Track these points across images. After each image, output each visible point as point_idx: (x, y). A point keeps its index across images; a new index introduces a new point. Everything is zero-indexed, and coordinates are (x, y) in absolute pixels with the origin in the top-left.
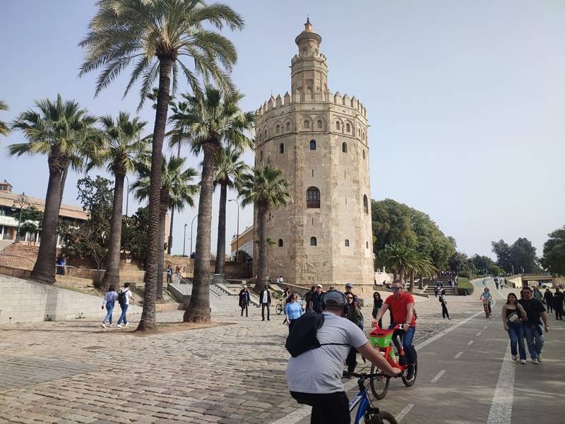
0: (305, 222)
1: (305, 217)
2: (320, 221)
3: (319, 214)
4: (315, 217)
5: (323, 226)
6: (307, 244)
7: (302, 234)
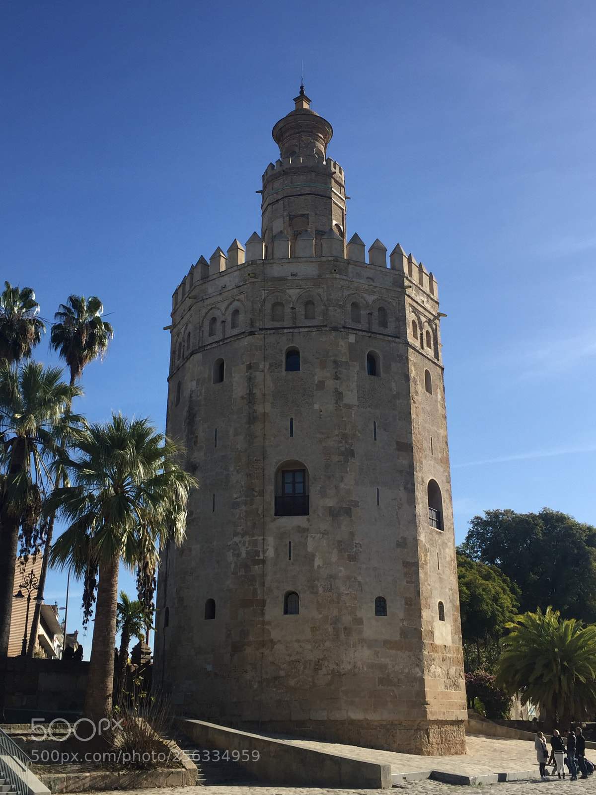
0: (271, 553)
1: (271, 540)
3: (306, 530)
4: (295, 538)
5: (318, 562)
6: (274, 611)
7: (263, 584)
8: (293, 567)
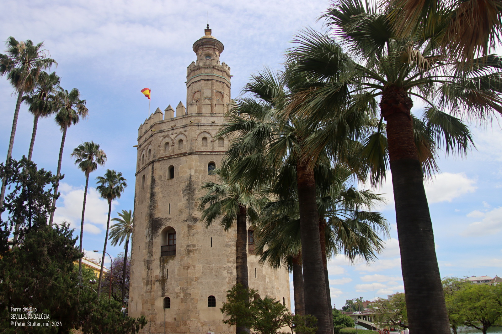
8: (257, 282)
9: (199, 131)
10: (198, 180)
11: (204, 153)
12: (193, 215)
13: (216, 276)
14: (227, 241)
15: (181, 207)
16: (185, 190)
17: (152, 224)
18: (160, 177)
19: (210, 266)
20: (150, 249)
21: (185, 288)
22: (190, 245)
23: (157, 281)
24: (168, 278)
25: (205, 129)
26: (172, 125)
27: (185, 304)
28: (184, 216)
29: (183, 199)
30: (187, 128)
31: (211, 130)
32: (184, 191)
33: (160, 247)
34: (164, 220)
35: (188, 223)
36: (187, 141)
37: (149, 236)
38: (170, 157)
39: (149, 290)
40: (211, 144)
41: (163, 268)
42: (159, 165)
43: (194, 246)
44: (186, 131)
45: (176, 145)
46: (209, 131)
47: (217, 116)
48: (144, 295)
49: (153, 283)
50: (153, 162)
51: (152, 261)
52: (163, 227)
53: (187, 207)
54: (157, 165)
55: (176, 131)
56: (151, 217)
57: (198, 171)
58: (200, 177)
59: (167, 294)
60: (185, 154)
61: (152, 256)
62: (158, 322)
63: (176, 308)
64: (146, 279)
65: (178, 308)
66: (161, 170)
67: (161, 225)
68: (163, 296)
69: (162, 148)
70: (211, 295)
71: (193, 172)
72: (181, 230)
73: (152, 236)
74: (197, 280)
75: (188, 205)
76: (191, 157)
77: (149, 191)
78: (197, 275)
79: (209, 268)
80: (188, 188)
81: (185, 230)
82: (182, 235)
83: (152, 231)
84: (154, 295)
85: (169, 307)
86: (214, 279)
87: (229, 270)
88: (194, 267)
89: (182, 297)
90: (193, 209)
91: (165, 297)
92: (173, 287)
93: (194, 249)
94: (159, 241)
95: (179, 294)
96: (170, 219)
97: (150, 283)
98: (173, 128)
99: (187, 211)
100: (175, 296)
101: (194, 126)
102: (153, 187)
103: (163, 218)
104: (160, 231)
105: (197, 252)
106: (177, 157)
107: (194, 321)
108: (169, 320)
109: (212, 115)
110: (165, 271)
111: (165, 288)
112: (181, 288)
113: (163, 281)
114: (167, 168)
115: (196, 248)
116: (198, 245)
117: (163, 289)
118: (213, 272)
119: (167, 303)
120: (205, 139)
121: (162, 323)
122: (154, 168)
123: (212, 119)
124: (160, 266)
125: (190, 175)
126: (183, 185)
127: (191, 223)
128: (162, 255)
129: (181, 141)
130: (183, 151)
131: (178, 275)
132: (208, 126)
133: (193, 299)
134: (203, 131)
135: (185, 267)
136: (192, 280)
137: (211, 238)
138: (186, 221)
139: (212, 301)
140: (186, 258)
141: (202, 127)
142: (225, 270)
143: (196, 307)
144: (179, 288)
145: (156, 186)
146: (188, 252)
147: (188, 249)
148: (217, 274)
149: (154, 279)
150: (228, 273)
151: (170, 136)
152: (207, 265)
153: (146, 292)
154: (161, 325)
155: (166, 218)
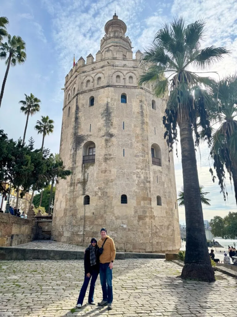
0: (152, 179)
1: (151, 174)
2: (163, 180)
3: (161, 172)
4: (159, 174)
6: (154, 203)
7: (150, 191)
8: (159, 186)
9: (113, 71)
10: (114, 106)
11: (118, 86)
12: (109, 132)
13: (128, 179)
14: (136, 152)
15: (100, 126)
16: (103, 113)
17: (76, 140)
18: (83, 105)
19: (122, 171)
20: (74, 159)
21: (103, 188)
22: (107, 154)
23: (79, 183)
24: (89, 180)
25: (118, 69)
26: (92, 67)
27: (102, 200)
28: (102, 133)
29: (101, 120)
30: (105, 68)
31: (124, 70)
32: (102, 115)
33: (82, 157)
34: (86, 136)
35: (105, 137)
36: (105, 77)
37: (74, 149)
38: (91, 90)
39: (72, 190)
40: (123, 80)
41: (84, 172)
42: (82, 97)
43: (110, 155)
44: (103, 70)
45: (96, 82)
46: (122, 71)
47: (128, 60)
48: (68, 194)
49: (75, 184)
50: (77, 95)
51: (75, 167)
52: (85, 142)
53: (104, 126)
54: (81, 96)
55: (95, 71)
56: (75, 135)
57: (114, 99)
58: (115, 104)
59: (87, 193)
60: (103, 87)
61: (75, 163)
62: (79, 216)
63: (94, 204)
64: (70, 182)
65: (96, 204)
66: (84, 100)
67: (83, 140)
68: (83, 195)
69: (85, 84)
70: (123, 194)
71: (109, 100)
72: (99, 143)
73: (76, 148)
74: (112, 181)
75: (105, 124)
76: (108, 89)
77: (74, 116)
78: (113, 178)
79: (122, 172)
80: (105, 112)
81: (103, 143)
82: (100, 147)
83: (76, 145)
84: (76, 194)
85: (89, 204)
86: (126, 181)
87: (138, 175)
88: (110, 171)
89: (100, 195)
90: (109, 127)
91: (85, 195)
92: (92, 188)
93: (110, 157)
94: (81, 152)
95: (97, 193)
96: (91, 135)
97: (73, 185)
98: (93, 70)
99: (105, 129)
100: (94, 194)
101: (110, 67)
102: (77, 112)
103: (85, 135)
104: (83, 144)
105: (113, 160)
106: (97, 89)
107: (109, 215)
108: (88, 214)
109: (124, 59)
110: (86, 175)
111: (86, 188)
112: (99, 188)
113: (84, 183)
114: (89, 98)
115: (112, 156)
116: (113, 154)
117: (84, 189)
118: (125, 175)
119: (87, 200)
120: (118, 77)
121: (82, 217)
122: (78, 99)
123: (124, 62)
124: (82, 171)
125: (107, 102)
126: (102, 110)
127: (108, 138)
128: (83, 163)
129: (99, 78)
130: (101, 85)
131: (97, 178)
132: (121, 67)
133: (109, 196)
134: (117, 70)
135: (103, 171)
136: (108, 181)
137: (124, 150)
138: (104, 136)
139: (124, 199)
140: (103, 164)
141: (116, 68)
142: (134, 174)
143: (111, 203)
144: (98, 188)
145: (80, 112)
146: (106, 160)
147: (105, 157)
148: (129, 177)
149: (76, 181)
150: (137, 177)
151: (91, 75)
152: (120, 170)
153: (70, 192)
154: (81, 219)
155: (87, 135)
